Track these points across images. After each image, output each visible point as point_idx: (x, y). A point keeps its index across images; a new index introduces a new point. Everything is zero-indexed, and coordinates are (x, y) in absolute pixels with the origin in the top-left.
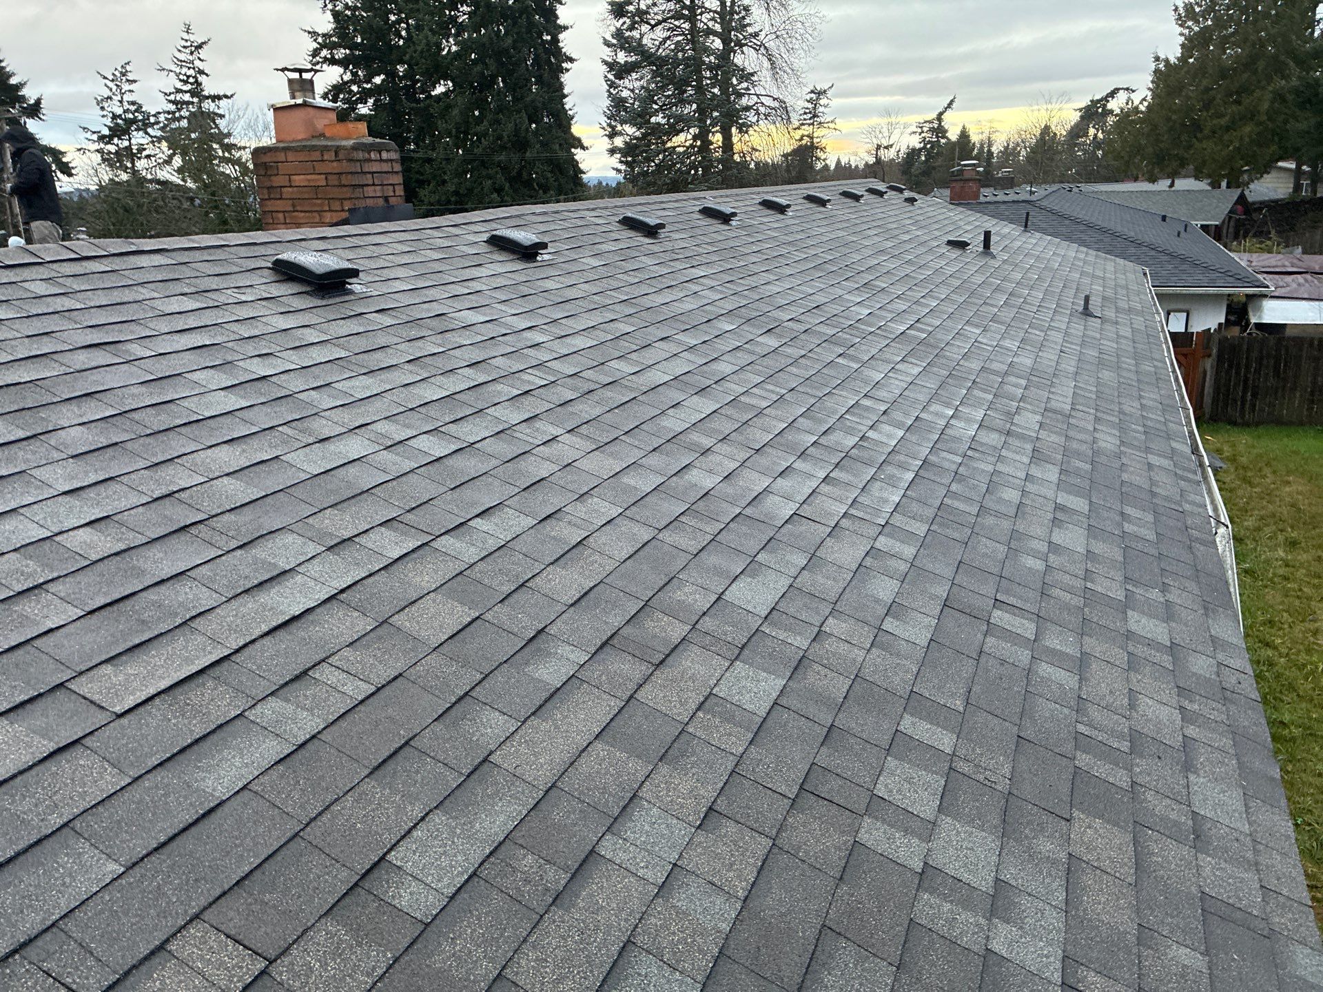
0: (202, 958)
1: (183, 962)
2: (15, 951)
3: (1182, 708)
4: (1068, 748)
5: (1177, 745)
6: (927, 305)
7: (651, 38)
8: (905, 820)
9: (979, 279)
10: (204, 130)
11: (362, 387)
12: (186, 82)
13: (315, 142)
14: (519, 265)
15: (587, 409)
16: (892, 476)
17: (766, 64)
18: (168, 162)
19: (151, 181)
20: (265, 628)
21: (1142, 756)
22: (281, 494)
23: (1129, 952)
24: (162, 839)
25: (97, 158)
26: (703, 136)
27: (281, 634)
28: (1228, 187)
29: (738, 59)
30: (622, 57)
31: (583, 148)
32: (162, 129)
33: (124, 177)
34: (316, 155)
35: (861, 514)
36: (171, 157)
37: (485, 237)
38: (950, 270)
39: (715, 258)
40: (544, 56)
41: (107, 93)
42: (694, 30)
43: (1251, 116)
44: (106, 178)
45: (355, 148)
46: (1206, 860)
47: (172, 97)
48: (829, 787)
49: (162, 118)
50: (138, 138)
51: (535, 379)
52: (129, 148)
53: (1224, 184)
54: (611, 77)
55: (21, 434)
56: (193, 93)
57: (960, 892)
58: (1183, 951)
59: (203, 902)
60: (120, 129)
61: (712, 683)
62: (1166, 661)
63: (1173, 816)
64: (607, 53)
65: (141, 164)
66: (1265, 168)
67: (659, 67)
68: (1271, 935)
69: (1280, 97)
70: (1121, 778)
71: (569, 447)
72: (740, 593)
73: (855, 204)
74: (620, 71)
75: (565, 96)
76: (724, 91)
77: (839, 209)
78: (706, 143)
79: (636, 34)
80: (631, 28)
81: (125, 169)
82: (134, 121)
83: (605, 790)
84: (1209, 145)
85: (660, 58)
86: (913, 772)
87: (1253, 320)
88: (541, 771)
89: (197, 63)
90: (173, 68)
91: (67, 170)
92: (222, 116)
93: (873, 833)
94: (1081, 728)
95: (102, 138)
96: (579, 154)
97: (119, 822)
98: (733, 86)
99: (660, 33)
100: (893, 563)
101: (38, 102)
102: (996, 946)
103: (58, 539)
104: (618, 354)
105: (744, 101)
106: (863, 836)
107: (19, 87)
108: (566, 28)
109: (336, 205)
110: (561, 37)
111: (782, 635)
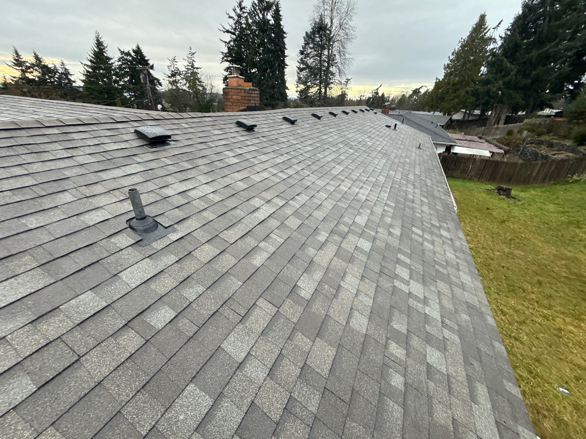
0: (264, 307)
1: (260, 307)
2: (224, 304)
3: (455, 255)
4: (433, 264)
5: (456, 264)
6: (384, 143)
7: (310, 61)
8: (403, 281)
9: (394, 136)
10: (194, 77)
11: (264, 158)
12: (190, 63)
13: (239, 87)
14: (290, 126)
15: (314, 168)
16: (384, 190)
17: (338, 71)
18: (185, 84)
19: (181, 89)
20: (257, 223)
21: (449, 267)
22: (252, 187)
23: (454, 315)
24: (249, 276)
25: (168, 82)
26: (320, 89)
27: (261, 224)
28: (448, 115)
29: (331, 69)
30: (302, 66)
31: (288, 90)
32: (184, 76)
33: (174, 88)
34: (239, 91)
35: (380, 200)
36: (186, 83)
37: (282, 117)
38: (387, 133)
39: (334, 126)
40: (281, 64)
41: (170, 65)
42: (320, 60)
43: (458, 97)
44: (170, 88)
45: (250, 90)
46: (465, 293)
47: (186, 67)
48: (386, 271)
49: (184, 73)
50: (178, 77)
51: (301, 158)
52: (176, 80)
53: (446, 115)
54: (298, 71)
55: (191, 167)
56: (192, 66)
57: (417, 298)
58: (465, 315)
59: (261, 293)
60: (173, 75)
61: (356, 243)
62: (450, 242)
63: (457, 282)
64: (298, 64)
65: (179, 85)
66: (457, 111)
67: (311, 69)
68: (482, 313)
69: (467, 92)
70: (445, 272)
71: (313, 178)
72: (358, 219)
73: (363, 113)
74: (301, 70)
75: (285, 75)
76: (327, 78)
77: (360, 114)
78: (321, 91)
79: (306, 60)
80: (305, 58)
81: (175, 85)
82: (177, 73)
83: (339, 269)
84: (445, 104)
85: (311, 67)
86: (402, 268)
87: (452, 151)
88: (325, 264)
89: (193, 58)
90: (187, 59)
91: (160, 84)
92: (199, 73)
93: (397, 283)
94: (435, 259)
95: (169, 77)
96: (287, 91)
97: (238, 271)
98: (329, 76)
99: (312, 60)
100: (389, 214)
101: (153, 65)
102: (427, 312)
103: (207, 196)
104: (318, 152)
105: (331, 81)
106: (395, 284)
107: (148, 60)
108: (286, 56)
109: (243, 105)
110: (285, 59)
111: (369, 231)
